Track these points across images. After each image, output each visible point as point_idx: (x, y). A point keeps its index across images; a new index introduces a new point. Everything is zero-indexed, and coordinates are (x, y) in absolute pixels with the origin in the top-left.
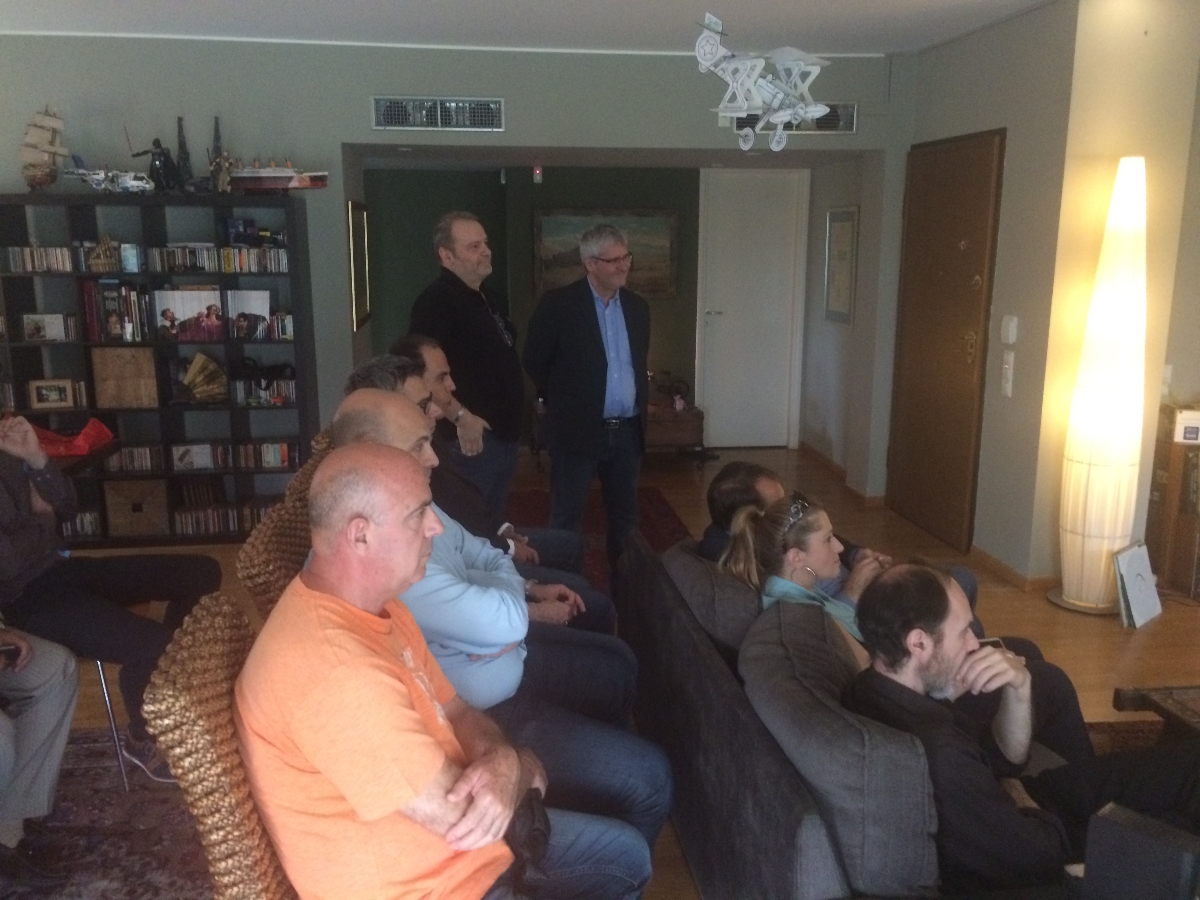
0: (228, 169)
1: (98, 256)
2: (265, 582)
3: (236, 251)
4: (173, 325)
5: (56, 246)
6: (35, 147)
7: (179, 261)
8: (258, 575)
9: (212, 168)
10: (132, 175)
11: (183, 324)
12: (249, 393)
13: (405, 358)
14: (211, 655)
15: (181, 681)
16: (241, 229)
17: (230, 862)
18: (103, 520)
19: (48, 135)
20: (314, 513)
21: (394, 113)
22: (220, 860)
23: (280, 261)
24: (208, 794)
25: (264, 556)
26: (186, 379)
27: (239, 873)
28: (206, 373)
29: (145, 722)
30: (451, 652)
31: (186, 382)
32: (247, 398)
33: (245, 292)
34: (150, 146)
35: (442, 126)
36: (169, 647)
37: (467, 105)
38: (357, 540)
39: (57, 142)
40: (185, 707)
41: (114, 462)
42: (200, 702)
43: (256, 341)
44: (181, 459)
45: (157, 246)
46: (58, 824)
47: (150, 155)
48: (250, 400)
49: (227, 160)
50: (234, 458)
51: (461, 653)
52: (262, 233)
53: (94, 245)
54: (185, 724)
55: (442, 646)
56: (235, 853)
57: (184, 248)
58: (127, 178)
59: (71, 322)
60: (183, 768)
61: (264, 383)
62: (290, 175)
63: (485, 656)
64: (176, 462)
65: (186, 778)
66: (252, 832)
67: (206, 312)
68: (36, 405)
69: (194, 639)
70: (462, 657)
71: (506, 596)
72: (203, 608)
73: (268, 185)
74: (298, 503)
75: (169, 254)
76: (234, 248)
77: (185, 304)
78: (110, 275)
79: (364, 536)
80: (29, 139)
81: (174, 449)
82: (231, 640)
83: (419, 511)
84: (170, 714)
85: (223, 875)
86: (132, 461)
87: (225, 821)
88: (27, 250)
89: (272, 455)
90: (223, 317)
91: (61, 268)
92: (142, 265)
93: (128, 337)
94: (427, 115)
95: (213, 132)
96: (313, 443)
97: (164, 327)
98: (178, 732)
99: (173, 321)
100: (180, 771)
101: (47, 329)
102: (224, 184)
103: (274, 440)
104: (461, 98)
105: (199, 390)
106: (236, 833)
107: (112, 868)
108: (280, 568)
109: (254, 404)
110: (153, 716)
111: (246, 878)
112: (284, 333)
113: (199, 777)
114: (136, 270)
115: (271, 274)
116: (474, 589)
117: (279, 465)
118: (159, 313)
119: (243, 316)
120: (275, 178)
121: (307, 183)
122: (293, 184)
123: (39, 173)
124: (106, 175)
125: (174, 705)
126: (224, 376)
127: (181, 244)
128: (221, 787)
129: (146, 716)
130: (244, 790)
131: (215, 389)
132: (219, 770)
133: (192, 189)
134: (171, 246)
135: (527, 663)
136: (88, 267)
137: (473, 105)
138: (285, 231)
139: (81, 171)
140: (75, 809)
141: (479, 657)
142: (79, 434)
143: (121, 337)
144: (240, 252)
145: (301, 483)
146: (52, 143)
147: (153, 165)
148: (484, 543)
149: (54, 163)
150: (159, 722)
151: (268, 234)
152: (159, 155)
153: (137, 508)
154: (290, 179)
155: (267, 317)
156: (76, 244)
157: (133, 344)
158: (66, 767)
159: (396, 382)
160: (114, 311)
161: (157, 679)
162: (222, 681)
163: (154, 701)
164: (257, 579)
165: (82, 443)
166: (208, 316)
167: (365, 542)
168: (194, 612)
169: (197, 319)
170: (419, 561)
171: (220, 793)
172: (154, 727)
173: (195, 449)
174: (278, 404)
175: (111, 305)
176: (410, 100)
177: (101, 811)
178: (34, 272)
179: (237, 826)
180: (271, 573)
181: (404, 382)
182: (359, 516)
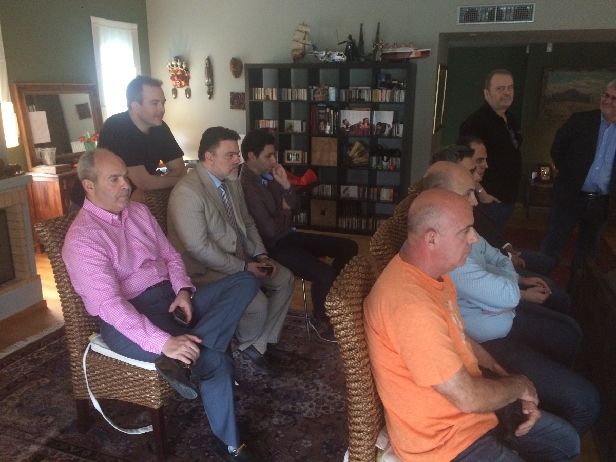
0: (381, 49)
1: (319, 93)
2: (382, 254)
3: (380, 91)
4: (347, 128)
5: (301, 88)
6: (298, 41)
7: (354, 96)
8: (379, 250)
9: (374, 49)
10: (338, 53)
11: (352, 127)
12: (378, 163)
13: (464, 147)
14: (356, 285)
15: (343, 293)
16: (384, 80)
17: (356, 384)
18: (309, 217)
19: (303, 35)
20: (409, 224)
21: (470, 15)
22: (352, 382)
23: (400, 96)
24: (350, 350)
25: (383, 241)
26: (350, 154)
27: (360, 391)
28: (359, 151)
29: (325, 310)
30: (472, 306)
31: (350, 155)
32: (376, 165)
33: (382, 112)
34: (346, 39)
35: (497, 21)
36: (338, 277)
37: (513, 8)
38: (430, 242)
39: (307, 38)
40: (343, 306)
41: (315, 190)
42: (350, 306)
43: (384, 137)
44: (344, 192)
45: (344, 88)
46: (280, 348)
47: (346, 43)
48: (378, 166)
49: (381, 44)
50: (367, 194)
51: (479, 308)
52: (393, 82)
53: (317, 88)
54: (343, 314)
55: (469, 302)
56: (359, 381)
57: (356, 89)
58: (335, 55)
59: (304, 124)
60: (340, 335)
61: (385, 158)
62: (411, 51)
63: (492, 312)
64: (342, 193)
65: (341, 340)
66: (367, 373)
67: (363, 121)
68: (287, 162)
69: (349, 276)
70: (479, 310)
71: (508, 281)
72: (355, 262)
73: (399, 57)
74: (400, 218)
75: (349, 92)
76: (380, 89)
77: (354, 117)
78: (323, 102)
79: (434, 240)
80: (296, 37)
81: (342, 187)
82: (365, 279)
83: (465, 231)
84: (337, 309)
85: (353, 390)
86: (323, 191)
87: (356, 365)
88: (290, 90)
89: (385, 194)
90: (371, 125)
91: (303, 99)
92: (337, 97)
93: (328, 132)
94: (489, 15)
95: (376, 31)
96: (409, 189)
97: (343, 128)
98: (339, 318)
99: (347, 125)
100: (338, 336)
101: (294, 127)
102: (379, 57)
103: (387, 187)
104: (508, 5)
105: (356, 159)
106: (361, 372)
107: (300, 374)
108: (389, 248)
109: (379, 168)
110: (329, 308)
111: (363, 394)
112: (398, 133)
113: (346, 341)
114: (334, 100)
115: (396, 103)
116: (490, 275)
117: (388, 199)
118: (342, 121)
119: (380, 124)
120: (403, 53)
121: (419, 55)
122: (412, 56)
123: (298, 53)
124: (326, 53)
125: (339, 305)
126: (367, 154)
127: (356, 88)
128: (356, 348)
129: (326, 307)
130: (366, 352)
131: (363, 159)
132: (356, 340)
133: (363, 60)
134: (351, 88)
135: (515, 320)
136: (314, 98)
137: (516, 8)
138: (405, 81)
139: (316, 52)
140: (287, 343)
141: (489, 312)
142: (303, 176)
143: (324, 132)
144: (382, 92)
145: (402, 208)
146: (304, 39)
147: (347, 48)
148: (497, 251)
149: (305, 49)
150: (332, 311)
151: (396, 82)
152: (350, 43)
153: (323, 213)
154: (411, 53)
155: (391, 125)
156: (310, 87)
157: (329, 136)
158: (285, 324)
159: (457, 159)
160: (323, 119)
161: (332, 291)
162: (360, 298)
163: (330, 301)
164: (378, 252)
165: (304, 180)
166: (364, 123)
167: (434, 243)
168: (350, 263)
169: (358, 125)
170: (462, 256)
171: (355, 351)
172: (329, 313)
173: (351, 188)
174: (391, 169)
175: (322, 117)
176: (480, 7)
177: (298, 347)
178: (292, 100)
179: (362, 368)
180: (386, 250)
181: (462, 159)
182: (432, 230)
